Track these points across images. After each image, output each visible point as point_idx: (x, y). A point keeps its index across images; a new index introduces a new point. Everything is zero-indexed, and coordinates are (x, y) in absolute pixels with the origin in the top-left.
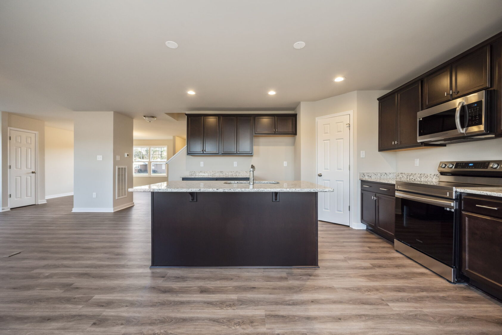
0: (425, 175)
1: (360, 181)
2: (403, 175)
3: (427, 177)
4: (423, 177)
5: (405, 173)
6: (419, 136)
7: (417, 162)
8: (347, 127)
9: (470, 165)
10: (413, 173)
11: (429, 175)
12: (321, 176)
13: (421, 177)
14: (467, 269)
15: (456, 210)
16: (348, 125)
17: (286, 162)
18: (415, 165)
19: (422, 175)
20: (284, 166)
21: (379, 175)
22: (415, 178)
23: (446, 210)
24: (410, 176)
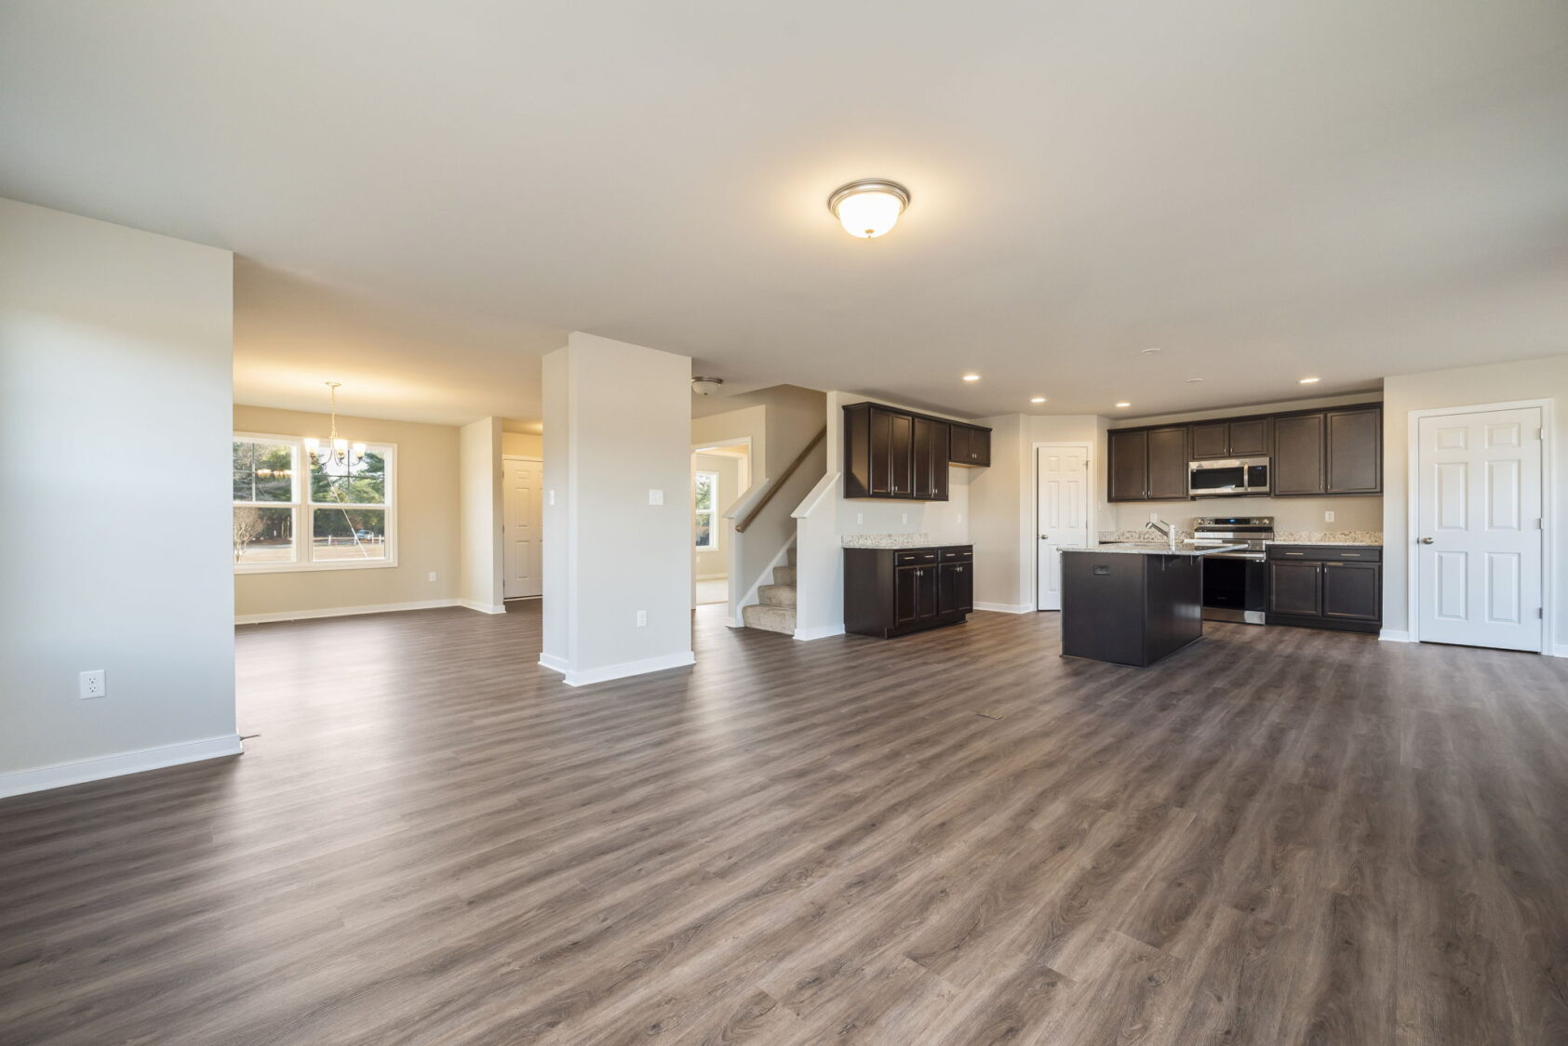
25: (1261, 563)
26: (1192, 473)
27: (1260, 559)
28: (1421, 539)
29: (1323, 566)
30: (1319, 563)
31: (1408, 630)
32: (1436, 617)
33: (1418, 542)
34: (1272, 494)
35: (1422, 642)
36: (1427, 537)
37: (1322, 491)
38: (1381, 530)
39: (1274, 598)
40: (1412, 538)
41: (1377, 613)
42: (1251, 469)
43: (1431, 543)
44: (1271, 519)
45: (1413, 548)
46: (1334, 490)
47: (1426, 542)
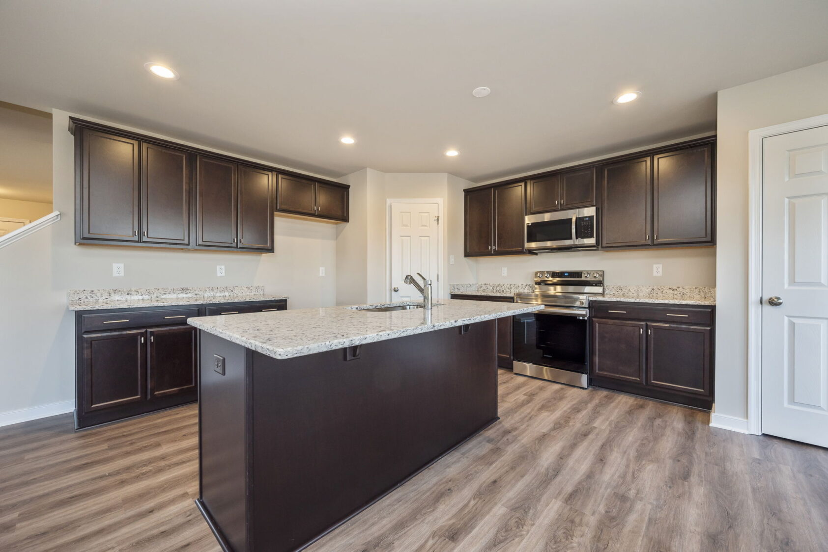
0: (516, 286)
1: (450, 295)
2: (488, 286)
3: (517, 288)
4: (513, 288)
5: (490, 284)
6: (527, 242)
7: (505, 271)
8: (435, 220)
9: (566, 274)
10: (501, 283)
11: (520, 285)
12: (397, 290)
13: (511, 288)
14: (597, 371)
15: (589, 318)
16: (436, 218)
17: (324, 268)
18: (502, 275)
19: (512, 286)
20: (321, 275)
21: (465, 287)
22: (503, 289)
23: (579, 319)
24: (497, 287)
25: (583, 320)
26: (528, 226)
27: (583, 316)
28: (766, 298)
29: (647, 327)
30: (643, 323)
31: (747, 418)
32: (786, 405)
33: (761, 303)
34: (600, 247)
35: (764, 435)
36: (773, 296)
37: (649, 242)
38: (715, 286)
39: (597, 360)
40: (754, 296)
41: (707, 386)
42: (579, 220)
43: (780, 304)
44: (603, 274)
45: (754, 311)
46: (661, 240)
47: (773, 303)
